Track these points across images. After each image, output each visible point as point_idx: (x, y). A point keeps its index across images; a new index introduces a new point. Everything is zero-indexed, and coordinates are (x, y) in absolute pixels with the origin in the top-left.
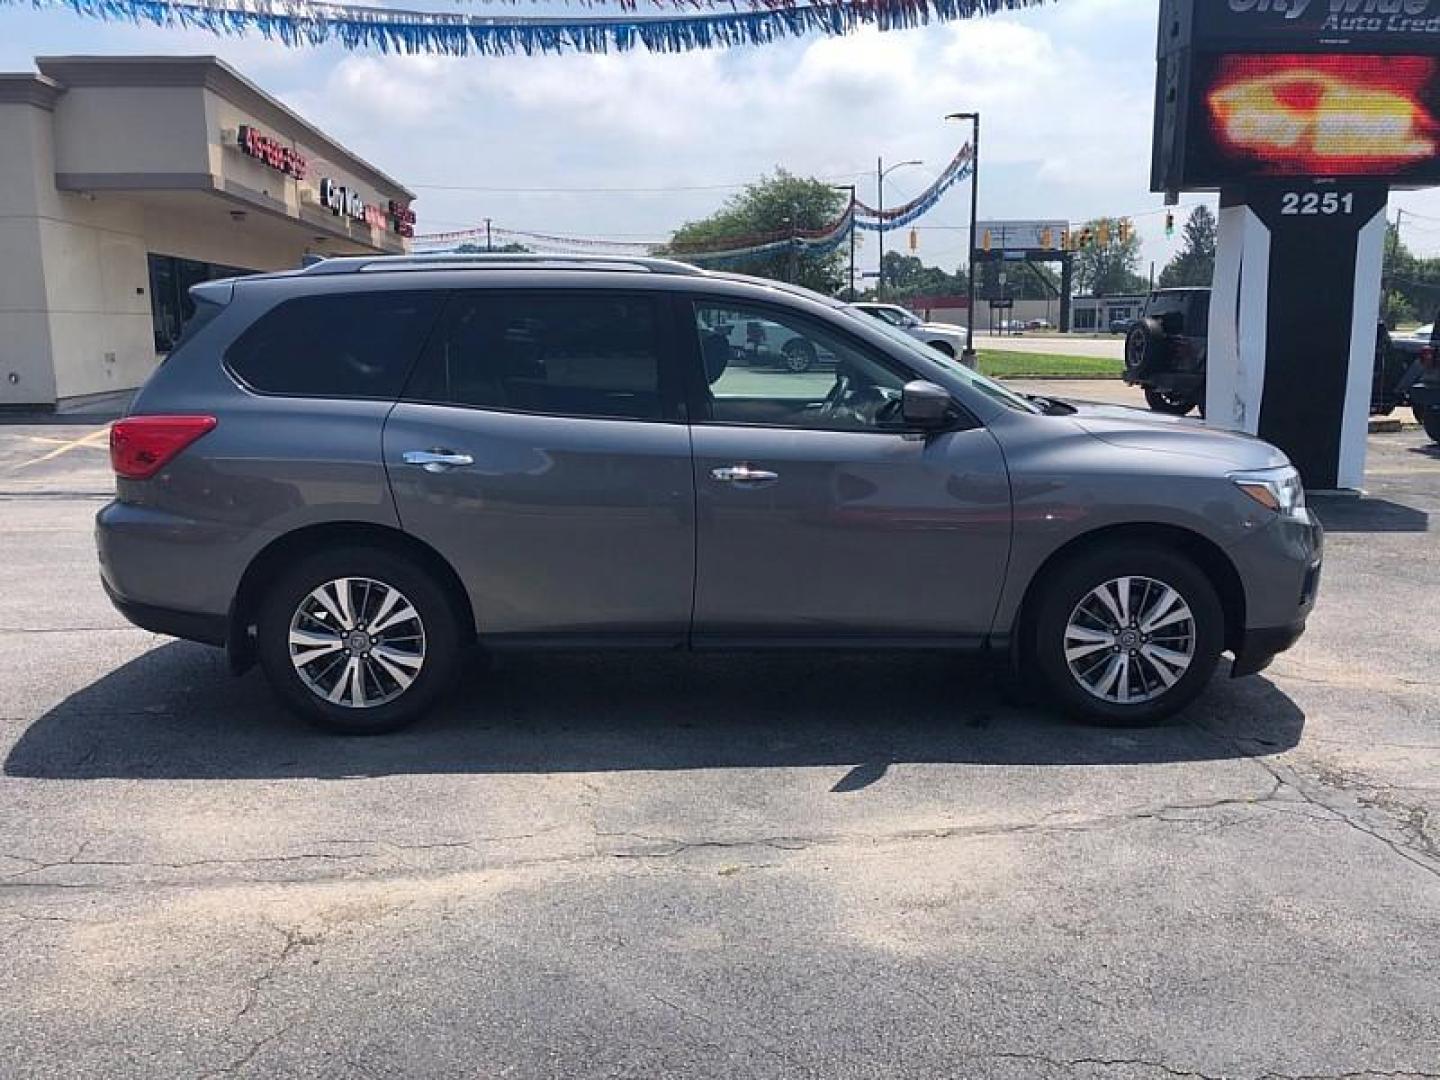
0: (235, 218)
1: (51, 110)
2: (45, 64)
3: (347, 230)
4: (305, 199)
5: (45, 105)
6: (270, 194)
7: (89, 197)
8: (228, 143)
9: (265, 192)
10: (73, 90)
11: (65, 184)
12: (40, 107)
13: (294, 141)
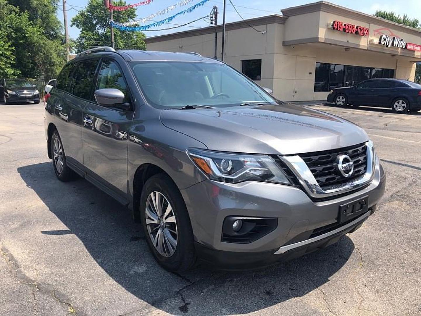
0: (346, 51)
1: (284, 24)
2: (283, 11)
3: (398, 52)
4: (371, 43)
5: (281, 23)
6: (349, 42)
7: (292, 47)
8: (328, 27)
9: (348, 41)
10: (290, 18)
11: (284, 44)
12: (281, 24)
13: (370, 24)
